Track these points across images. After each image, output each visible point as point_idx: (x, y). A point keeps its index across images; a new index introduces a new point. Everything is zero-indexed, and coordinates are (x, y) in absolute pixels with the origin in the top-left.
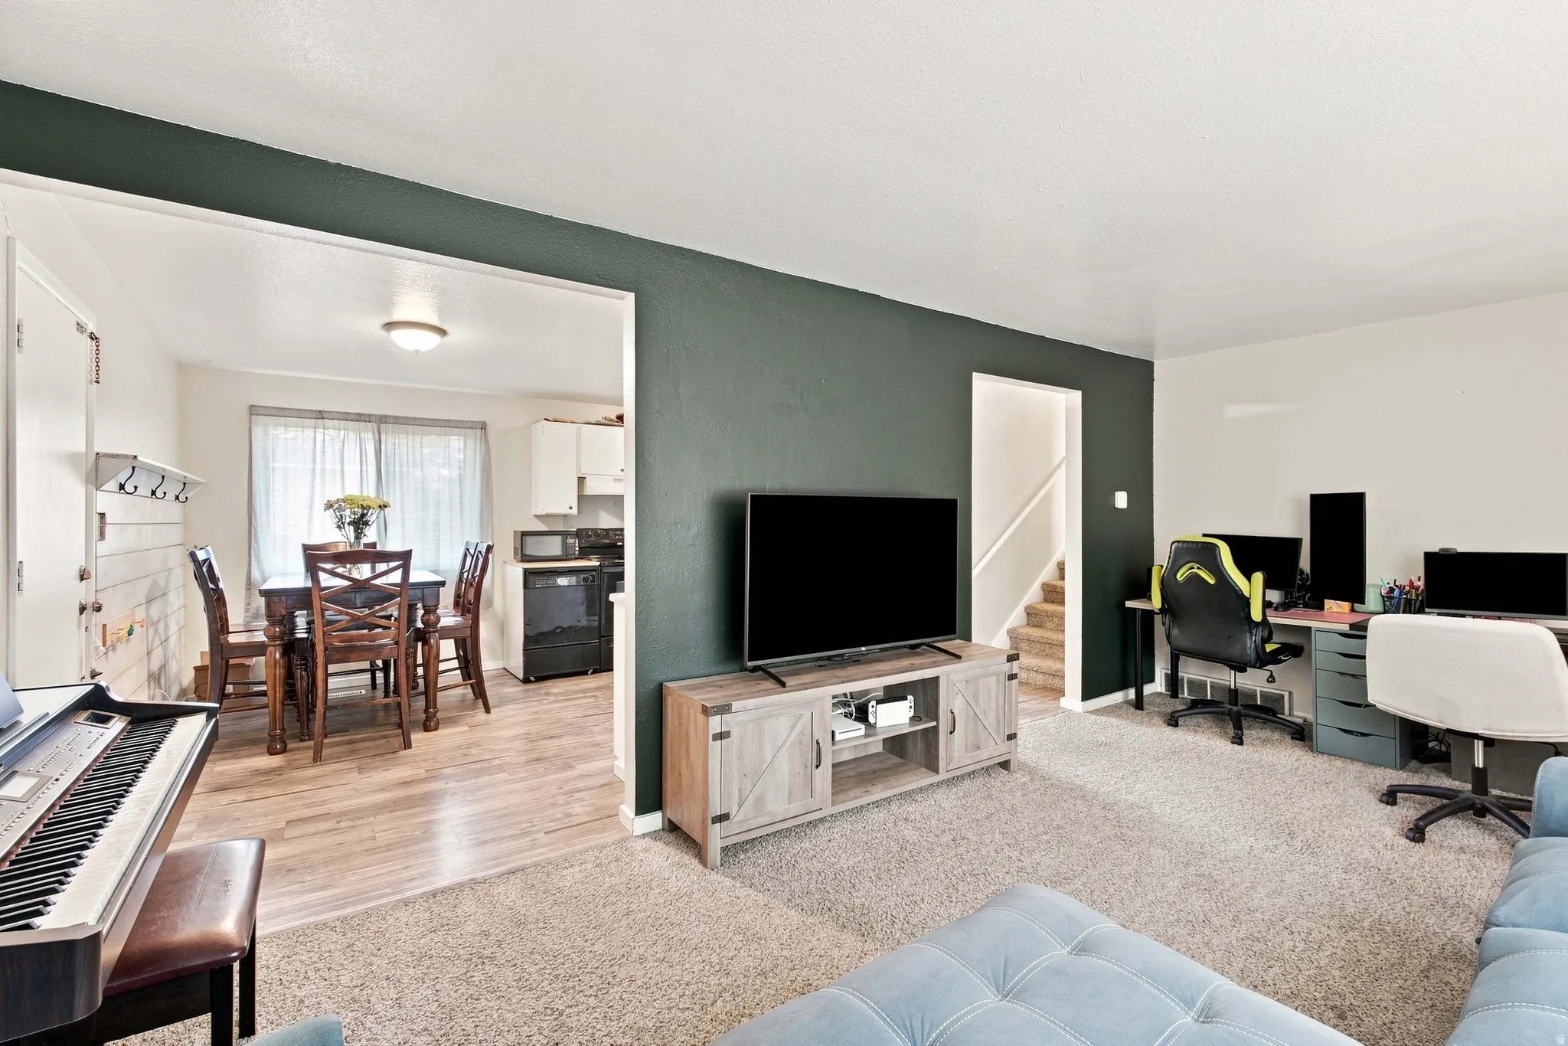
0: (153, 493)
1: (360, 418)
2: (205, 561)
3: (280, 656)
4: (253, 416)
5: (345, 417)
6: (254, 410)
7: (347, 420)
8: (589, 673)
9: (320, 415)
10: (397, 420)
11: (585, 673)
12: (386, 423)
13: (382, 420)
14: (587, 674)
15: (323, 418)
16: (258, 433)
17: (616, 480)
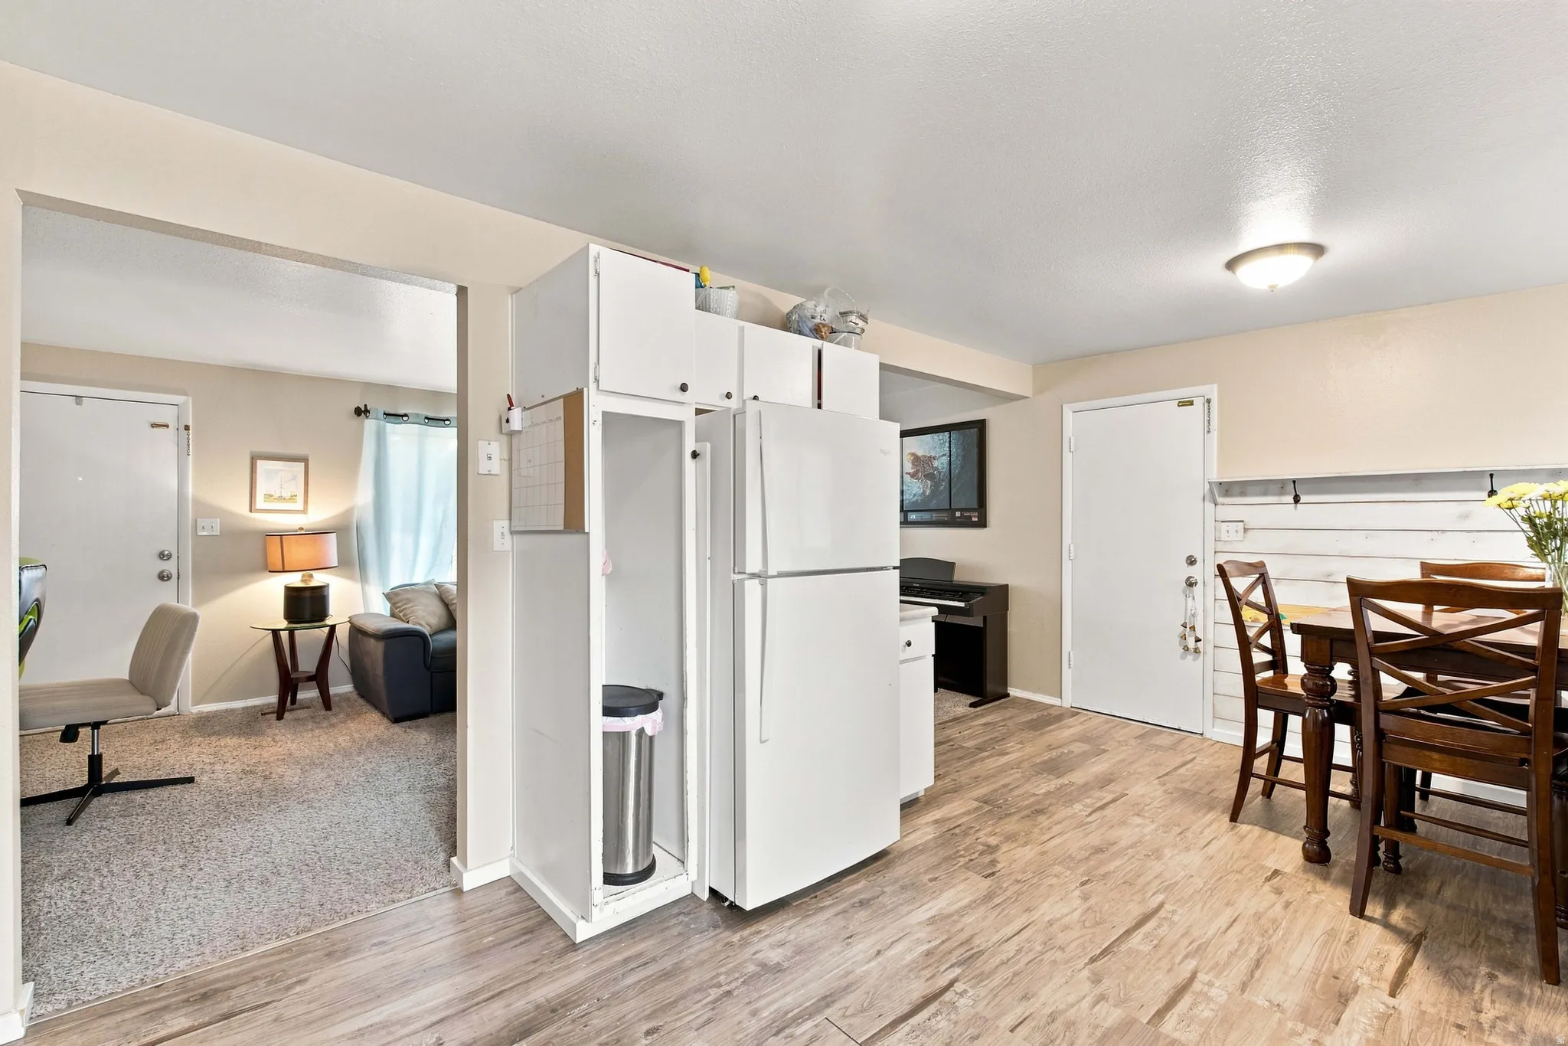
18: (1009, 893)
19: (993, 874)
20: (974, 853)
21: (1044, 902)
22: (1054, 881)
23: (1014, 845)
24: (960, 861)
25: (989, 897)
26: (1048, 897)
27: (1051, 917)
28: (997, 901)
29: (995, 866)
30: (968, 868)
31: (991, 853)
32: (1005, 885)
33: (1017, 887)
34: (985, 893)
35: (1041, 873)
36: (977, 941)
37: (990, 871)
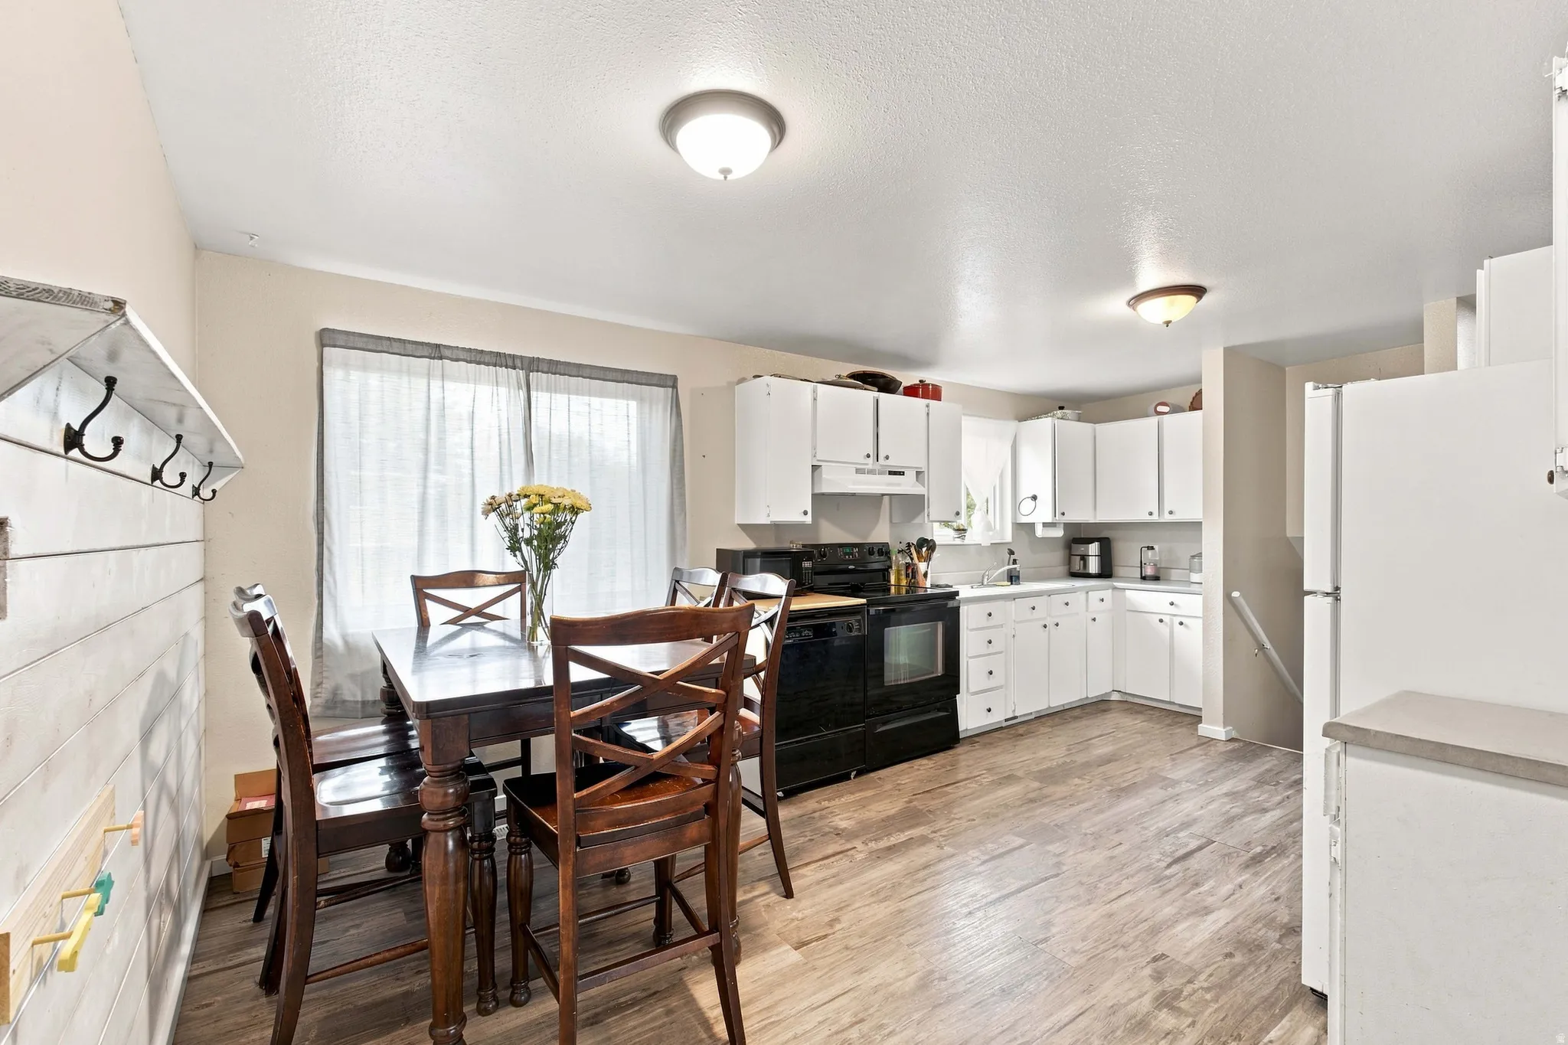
0: (156, 474)
1: (500, 360)
2: (268, 622)
3: (456, 845)
4: (326, 350)
5: (477, 357)
6: (326, 338)
7: (479, 363)
8: (852, 777)
9: (437, 352)
10: (555, 367)
11: (847, 777)
12: (537, 371)
13: (532, 365)
14: (850, 779)
15: (441, 358)
16: (334, 378)
17: (858, 471)
18: (1132, 934)
19: (1155, 960)
20: (1190, 995)
21: (1094, 922)
22: (1079, 946)
23: (1132, 1008)
24: (1206, 981)
25: (1155, 931)
26: (1088, 927)
27: (1088, 907)
28: (1145, 926)
29: (1155, 970)
30: (1191, 968)
31: (1164, 993)
32: (1139, 943)
33: (1124, 939)
34: (1160, 935)
35: (1095, 956)
36: (1157, 892)
37: (1161, 963)
